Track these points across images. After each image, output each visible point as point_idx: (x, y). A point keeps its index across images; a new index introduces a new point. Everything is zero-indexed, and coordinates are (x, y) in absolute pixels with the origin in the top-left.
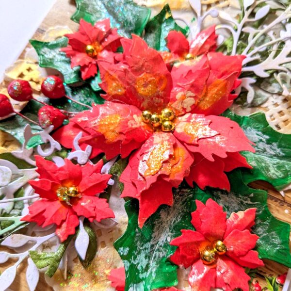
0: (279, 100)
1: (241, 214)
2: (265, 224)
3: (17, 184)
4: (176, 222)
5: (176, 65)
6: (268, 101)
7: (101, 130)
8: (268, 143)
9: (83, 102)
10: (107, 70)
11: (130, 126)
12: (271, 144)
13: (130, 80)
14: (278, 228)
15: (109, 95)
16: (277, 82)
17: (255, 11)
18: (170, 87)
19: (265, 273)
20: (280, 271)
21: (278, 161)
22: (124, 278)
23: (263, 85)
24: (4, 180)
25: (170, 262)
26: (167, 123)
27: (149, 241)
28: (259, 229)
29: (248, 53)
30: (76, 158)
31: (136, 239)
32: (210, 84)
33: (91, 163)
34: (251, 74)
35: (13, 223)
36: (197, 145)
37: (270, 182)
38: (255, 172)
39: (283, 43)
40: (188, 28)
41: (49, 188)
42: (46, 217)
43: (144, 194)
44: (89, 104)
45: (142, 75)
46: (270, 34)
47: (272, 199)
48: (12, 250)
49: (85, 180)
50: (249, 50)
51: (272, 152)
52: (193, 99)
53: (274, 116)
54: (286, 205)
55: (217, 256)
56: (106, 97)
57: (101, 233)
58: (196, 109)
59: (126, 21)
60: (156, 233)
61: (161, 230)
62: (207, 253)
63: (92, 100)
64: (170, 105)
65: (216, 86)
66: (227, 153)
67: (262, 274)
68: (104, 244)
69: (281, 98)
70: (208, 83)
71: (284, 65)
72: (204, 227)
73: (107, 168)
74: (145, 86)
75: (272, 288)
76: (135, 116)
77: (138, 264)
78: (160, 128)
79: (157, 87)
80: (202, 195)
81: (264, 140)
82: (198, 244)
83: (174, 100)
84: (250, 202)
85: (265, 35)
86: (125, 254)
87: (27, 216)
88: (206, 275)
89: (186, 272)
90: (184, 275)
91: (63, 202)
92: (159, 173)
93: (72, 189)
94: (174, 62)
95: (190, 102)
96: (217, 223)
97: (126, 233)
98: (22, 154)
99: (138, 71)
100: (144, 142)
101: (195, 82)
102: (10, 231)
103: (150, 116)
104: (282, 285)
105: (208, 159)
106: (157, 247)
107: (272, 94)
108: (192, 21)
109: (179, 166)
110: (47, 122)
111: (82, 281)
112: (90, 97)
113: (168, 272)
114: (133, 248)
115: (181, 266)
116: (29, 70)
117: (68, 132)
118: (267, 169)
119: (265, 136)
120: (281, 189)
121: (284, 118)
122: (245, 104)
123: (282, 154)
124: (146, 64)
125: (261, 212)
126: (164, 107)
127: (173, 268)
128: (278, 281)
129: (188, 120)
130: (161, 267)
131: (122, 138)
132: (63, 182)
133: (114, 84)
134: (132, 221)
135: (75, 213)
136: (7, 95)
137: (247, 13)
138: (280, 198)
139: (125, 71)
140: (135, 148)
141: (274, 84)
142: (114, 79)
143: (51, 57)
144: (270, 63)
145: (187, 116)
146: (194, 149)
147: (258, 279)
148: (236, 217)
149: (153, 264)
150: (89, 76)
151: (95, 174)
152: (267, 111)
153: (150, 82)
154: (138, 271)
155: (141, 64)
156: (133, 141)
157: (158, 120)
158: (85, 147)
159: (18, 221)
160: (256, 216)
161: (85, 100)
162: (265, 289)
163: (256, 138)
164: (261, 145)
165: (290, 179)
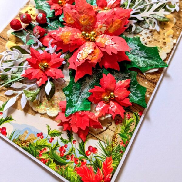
0: (148, 31)
1: (123, 81)
2: (134, 87)
3: (20, 61)
4: (93, 83)
5: (100, 12)
6: (143, 32)
7: (62, 38)
8: (140, 51)
9: (55, 26)
10: (67, 12)
11: (75, 37)
12: (141, 51)
13: (77, 17)
14: (140, 89)
16: (147, 23)
18: (95, 21)
19: (133, 110)
20: (140, 110)
21: (144, 59)
23: (141, 24)
24: (15, 58)
25: (88, 100)
26: (92, 38)
27: (79, 90)
28: (131, 89)
29: (134, 8)
30: (49, 51)
31: (73, 88)
32: (114, 21)
33: (56, 53)
34: (135, 18)
35: (17, 77)
36: (105, 48)
37: (139, 68)
38: (132, 63)
39: (152, 5)
41: (35, 62)
42: (33, 75)
44: (57, 27)
45: (83, 15)
46: (147, 1)
47: (139, 77)
48: (15, 90)
49: (52, 61)
50: (135, 7)
51: (142, 55)
52: (105, 27)
53: (145, 39)
54: (146, 80)
55: (110, 99)
56: (66, 24)
57: (57, 85)
58: (106, 32)
60: (83, 87)
61: (85, 86)
62: (105, 98)
63: (59, 26)
64: (95, 30)
65: (117, 22)
66: (118, 52)
67: (131, 110)
68: (58, 91)
69: (149, 31)
70: (113, 21)
71: (151, 15)
72: (105, 86)
73: (63, 56)
74: (84, 20)
75: (135, 117)
76: (78, 34)
77: (73, 99)
78: (89, 40)
79: (89, 21)
81: (138, 49)
82: (102, 93)
83: (97, 28)
84: (128, 76)
85: (144, 1)
86: (67, 94)
87: (23, 75)
88: (104, 107)
89: (95, 106)
90: (94, 108)
91: (41, 70)
92: (86, 59)
93: (46, 64)
94: (99, 11)
95: (104, 29)
96: (111, 84)
97: (69, 85)
98: (24, 47)
99: (81, 13)
100: (81, 46)
101: (107, 20)
102: (15, 81)
103: (85, 34)
104: (140, 116)
105: (109, 54)
106: (82, 93)
107: (145, 28)
109: (96, 57)
110: (37, 33)
111: (46, 106)
112: (58, 24)
113: (86, 104)
114: (71, 92)
115: (93, 103)
116: (31, 10)
117: (47, 39)
118: (138, 62)
119: (139, 47)
120: (145, 72)
121: (149, 40)
122: (131, 32)
123: (146, 56)
124: (85, 10)
125: (133, 81)
126: (93, 31)
127: (89, 103)
128: (139, 114)
129: (103, 37)
130: (83, 102)
131: (71, 42)
132: (42, 61)
133: (70, 19)
134: (72, 80)
135: (46, 75)
138: (144, 76)
139: (75, 13)
140: (77, 48)
141: (146, 24)
142: (70, 16)
143: (41, 4)
144: (145, 14)
145: (102, 35)
146: (103, 50)
147: (129, 112)
148: (121, 82)
149: (80, 100)
150: (58, 14)
151: (57, 58)
152: (141, 36)
153: (86, 18)
154: (72, 102)
155: (83, 10)
156: (76, 45)
157: (89, 36)
158: (54, 46)
159: (19, 76)
160: (130, 83)
161: (56, 25)
162: (132, 117)
163: (135, 48)
164: (136, 51)
165: (149, 68)
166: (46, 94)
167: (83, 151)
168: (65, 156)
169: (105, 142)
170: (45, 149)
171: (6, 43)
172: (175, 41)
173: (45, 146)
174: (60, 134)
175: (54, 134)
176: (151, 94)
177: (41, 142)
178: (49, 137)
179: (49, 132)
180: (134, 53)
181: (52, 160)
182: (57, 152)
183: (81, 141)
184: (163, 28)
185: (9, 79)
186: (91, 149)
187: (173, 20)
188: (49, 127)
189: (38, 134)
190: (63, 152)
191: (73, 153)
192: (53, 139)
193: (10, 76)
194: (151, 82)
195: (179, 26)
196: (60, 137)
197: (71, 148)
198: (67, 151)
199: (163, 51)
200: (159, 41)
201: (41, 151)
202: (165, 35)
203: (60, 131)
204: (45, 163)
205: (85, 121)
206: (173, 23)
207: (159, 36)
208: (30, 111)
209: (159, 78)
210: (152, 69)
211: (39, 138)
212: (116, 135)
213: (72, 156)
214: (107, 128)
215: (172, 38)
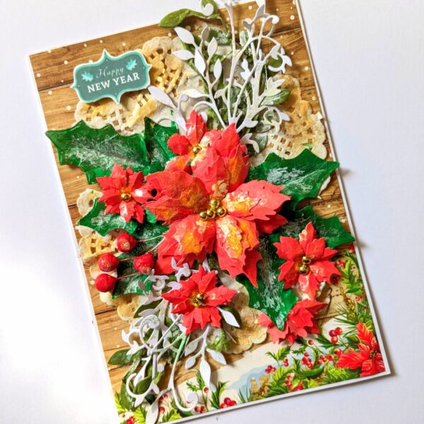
1: (305, 232)
2: (322, 227)
3: (162, 317)
4: (271, 264)
5: (193, 164)
6: (269, 138)
8: (289, 172)
11: (201, 233)
12: (291, 171)
13: (176, 204)
14: (331, 224)
15: (168, 221)
17: (211, 70)
18: (203, 185)
19: (341, 253)
20: (348, 245)
21: (303, 178)
22: (268, 319)
23: (258, 130)
24: (155, 323)
25: (285, 290)
26: (219, 210)
27: (265, 288)
28: (321, 232)
29: (232, 116)
30: (183, 275)
31: (258, 294)
32: (228, 166)
33: (195, 271)
34: (245, 129)
35: (181, 340)
36: (252, 215)
37: (308, 197)
40: (173, 123)
41: (185, 306)
42: (198, 322)
43: (245, 268)
45: (182, 195)
46: (236, 84)
47: (316, 205)
48: (193, 354)
49: (200, 285)
50: (231, 112)
51: (296, 175)
52: (224, 184)
53: (280, 146)
54: (326, 203)
55: (307, 266)
56: (167, 223)
58: (231, 189)
59: (128, 154)
60: (265, 280)
61: (267, 276)
62: (301, 269)
64: (212, 197)
65: (233, 164)
66: (275, 210)
67: (340, 255)
68: (240, 308)
70: (226, 167)
71: (262, 104)
72: (290, 256)
73: (205, 265)
74: (188, 199)
75: (350, 258)
76: (197, 223)
77: (270, 305)
78: (217, 217)
80: (274, 237)
81: (285, 171)
82: (293, 268)
83: (213, 192)
84: (304, 220)
85: (232, 87)
86: (259, 306)
87: (187, 331)
88: (310, 281)
89: (297, 287)
90: (298, 290)
91: (201, 307)
92: (244, 250)
93: (199, 296)
94: (190, 163)
95: (223, 187)
96: (295, 249)
97: (250, 294)
98: (149, 299)
99: (177, 195)
100: (216, 234)
101: (217, 172)
102: (184, 345)
103: (206, 214)
104: (354, 252)
105: (263, 219)
106: (272, 287)
107: (268, 131)
108: (172, 114)
109: (251, 235)
110: (148, 270)
111: (245, 336)
113: (289, 296)
114: (260, 299)
115: (293, 287)
116: (93, 241)
117: (162, 263)
118: (300, 189)
119: (284, 168)
120: (317, 195)
121: (287, 143)
122: (255, 153)
123: (302, 172)
124: (178, 186)
125: (315, 222)
126: (209, 200)
127: (289, 292)
128: (351, 251)
129: (232, 199)
130: (282, 296)
132: (190, 296)
133: (167, 213)
135: (211, 307)
136: (102, 272)
137: (207, 78)
138: (319, 201)
139: (169, 201)
140: (214, 241)
141: (264, 127)
142: (164, 210)
145: (228, 196)
146: (252, 218)
147: (340, 259)
148: (303, 236)
149: (278, 298)
150: (143, 218)
151: (203, 277)
152: (273, 147)
153: (190, 195)
154: (273, 309)
156: (210, 240)
157: (212, 212)
158: (183, 266)
159: (183, 336)
160: (314, 226)
161: (152, 233)
162: (347, 261)
163: (280, 174)
164: (286, 176)
165: (318, 185)
166: (236, 328)
167: (327, 342)
168: (315, 364)
169: (341, 313)
170: (288, 377)
171: (116, 313)
172: (319, 116)
173: (285, 374)
174: (288, 349)
175: (283, 356)
176: (345, 215)
177: (278, 375)
178: (281, 362)
179: (275, 358)
180: (284, 181)
181: (307, 380)
182: (304, 368)
183: (316, 336)
184: (291, 107)
185: (175, 350)
186: (333, 333)
187: (294, 82)
188: (270, 353)
189: (266, 370)
190: (309, 363)
191: (320, 354)
192: (287, 360)
193: (172, 347)
194: (334, 200)
195: (307, 84)
196: (291, 352)
197: (313, 351)
198: (312, 357)
199: (316, 143)
200: (301, 133)
201: (287, 382)
202: (300, 118)
203: (285, 346)
204: (301, 388)
205: (304, 315)
206: (297, 87)
207: (295, 126)
208: (233, 357)
209: (339, 187)
210: (322, 183)
211: (271, 374)
212: (345, 296)
213: (322, 358)
214: (331, 298)
215: (313, 113)
